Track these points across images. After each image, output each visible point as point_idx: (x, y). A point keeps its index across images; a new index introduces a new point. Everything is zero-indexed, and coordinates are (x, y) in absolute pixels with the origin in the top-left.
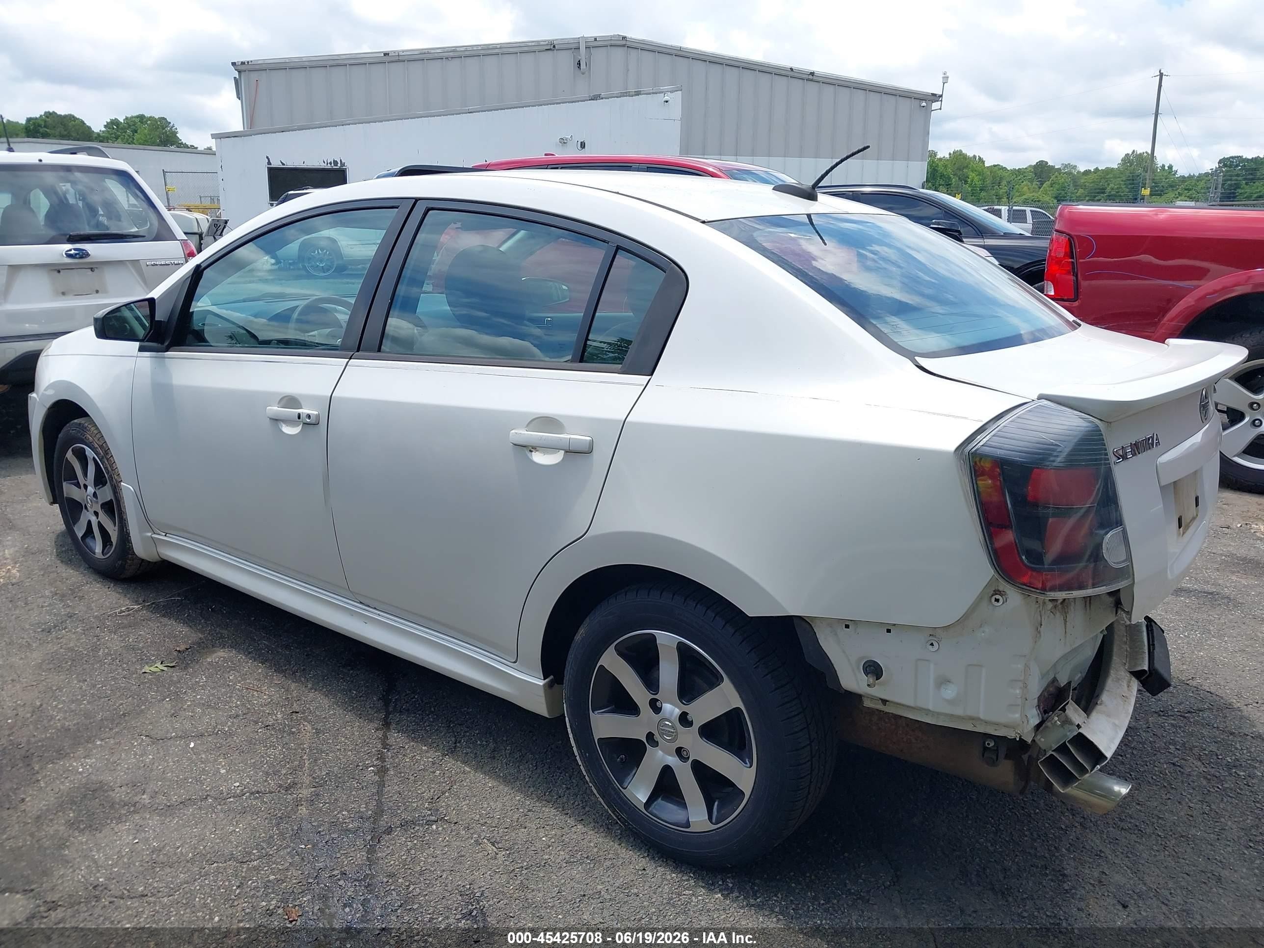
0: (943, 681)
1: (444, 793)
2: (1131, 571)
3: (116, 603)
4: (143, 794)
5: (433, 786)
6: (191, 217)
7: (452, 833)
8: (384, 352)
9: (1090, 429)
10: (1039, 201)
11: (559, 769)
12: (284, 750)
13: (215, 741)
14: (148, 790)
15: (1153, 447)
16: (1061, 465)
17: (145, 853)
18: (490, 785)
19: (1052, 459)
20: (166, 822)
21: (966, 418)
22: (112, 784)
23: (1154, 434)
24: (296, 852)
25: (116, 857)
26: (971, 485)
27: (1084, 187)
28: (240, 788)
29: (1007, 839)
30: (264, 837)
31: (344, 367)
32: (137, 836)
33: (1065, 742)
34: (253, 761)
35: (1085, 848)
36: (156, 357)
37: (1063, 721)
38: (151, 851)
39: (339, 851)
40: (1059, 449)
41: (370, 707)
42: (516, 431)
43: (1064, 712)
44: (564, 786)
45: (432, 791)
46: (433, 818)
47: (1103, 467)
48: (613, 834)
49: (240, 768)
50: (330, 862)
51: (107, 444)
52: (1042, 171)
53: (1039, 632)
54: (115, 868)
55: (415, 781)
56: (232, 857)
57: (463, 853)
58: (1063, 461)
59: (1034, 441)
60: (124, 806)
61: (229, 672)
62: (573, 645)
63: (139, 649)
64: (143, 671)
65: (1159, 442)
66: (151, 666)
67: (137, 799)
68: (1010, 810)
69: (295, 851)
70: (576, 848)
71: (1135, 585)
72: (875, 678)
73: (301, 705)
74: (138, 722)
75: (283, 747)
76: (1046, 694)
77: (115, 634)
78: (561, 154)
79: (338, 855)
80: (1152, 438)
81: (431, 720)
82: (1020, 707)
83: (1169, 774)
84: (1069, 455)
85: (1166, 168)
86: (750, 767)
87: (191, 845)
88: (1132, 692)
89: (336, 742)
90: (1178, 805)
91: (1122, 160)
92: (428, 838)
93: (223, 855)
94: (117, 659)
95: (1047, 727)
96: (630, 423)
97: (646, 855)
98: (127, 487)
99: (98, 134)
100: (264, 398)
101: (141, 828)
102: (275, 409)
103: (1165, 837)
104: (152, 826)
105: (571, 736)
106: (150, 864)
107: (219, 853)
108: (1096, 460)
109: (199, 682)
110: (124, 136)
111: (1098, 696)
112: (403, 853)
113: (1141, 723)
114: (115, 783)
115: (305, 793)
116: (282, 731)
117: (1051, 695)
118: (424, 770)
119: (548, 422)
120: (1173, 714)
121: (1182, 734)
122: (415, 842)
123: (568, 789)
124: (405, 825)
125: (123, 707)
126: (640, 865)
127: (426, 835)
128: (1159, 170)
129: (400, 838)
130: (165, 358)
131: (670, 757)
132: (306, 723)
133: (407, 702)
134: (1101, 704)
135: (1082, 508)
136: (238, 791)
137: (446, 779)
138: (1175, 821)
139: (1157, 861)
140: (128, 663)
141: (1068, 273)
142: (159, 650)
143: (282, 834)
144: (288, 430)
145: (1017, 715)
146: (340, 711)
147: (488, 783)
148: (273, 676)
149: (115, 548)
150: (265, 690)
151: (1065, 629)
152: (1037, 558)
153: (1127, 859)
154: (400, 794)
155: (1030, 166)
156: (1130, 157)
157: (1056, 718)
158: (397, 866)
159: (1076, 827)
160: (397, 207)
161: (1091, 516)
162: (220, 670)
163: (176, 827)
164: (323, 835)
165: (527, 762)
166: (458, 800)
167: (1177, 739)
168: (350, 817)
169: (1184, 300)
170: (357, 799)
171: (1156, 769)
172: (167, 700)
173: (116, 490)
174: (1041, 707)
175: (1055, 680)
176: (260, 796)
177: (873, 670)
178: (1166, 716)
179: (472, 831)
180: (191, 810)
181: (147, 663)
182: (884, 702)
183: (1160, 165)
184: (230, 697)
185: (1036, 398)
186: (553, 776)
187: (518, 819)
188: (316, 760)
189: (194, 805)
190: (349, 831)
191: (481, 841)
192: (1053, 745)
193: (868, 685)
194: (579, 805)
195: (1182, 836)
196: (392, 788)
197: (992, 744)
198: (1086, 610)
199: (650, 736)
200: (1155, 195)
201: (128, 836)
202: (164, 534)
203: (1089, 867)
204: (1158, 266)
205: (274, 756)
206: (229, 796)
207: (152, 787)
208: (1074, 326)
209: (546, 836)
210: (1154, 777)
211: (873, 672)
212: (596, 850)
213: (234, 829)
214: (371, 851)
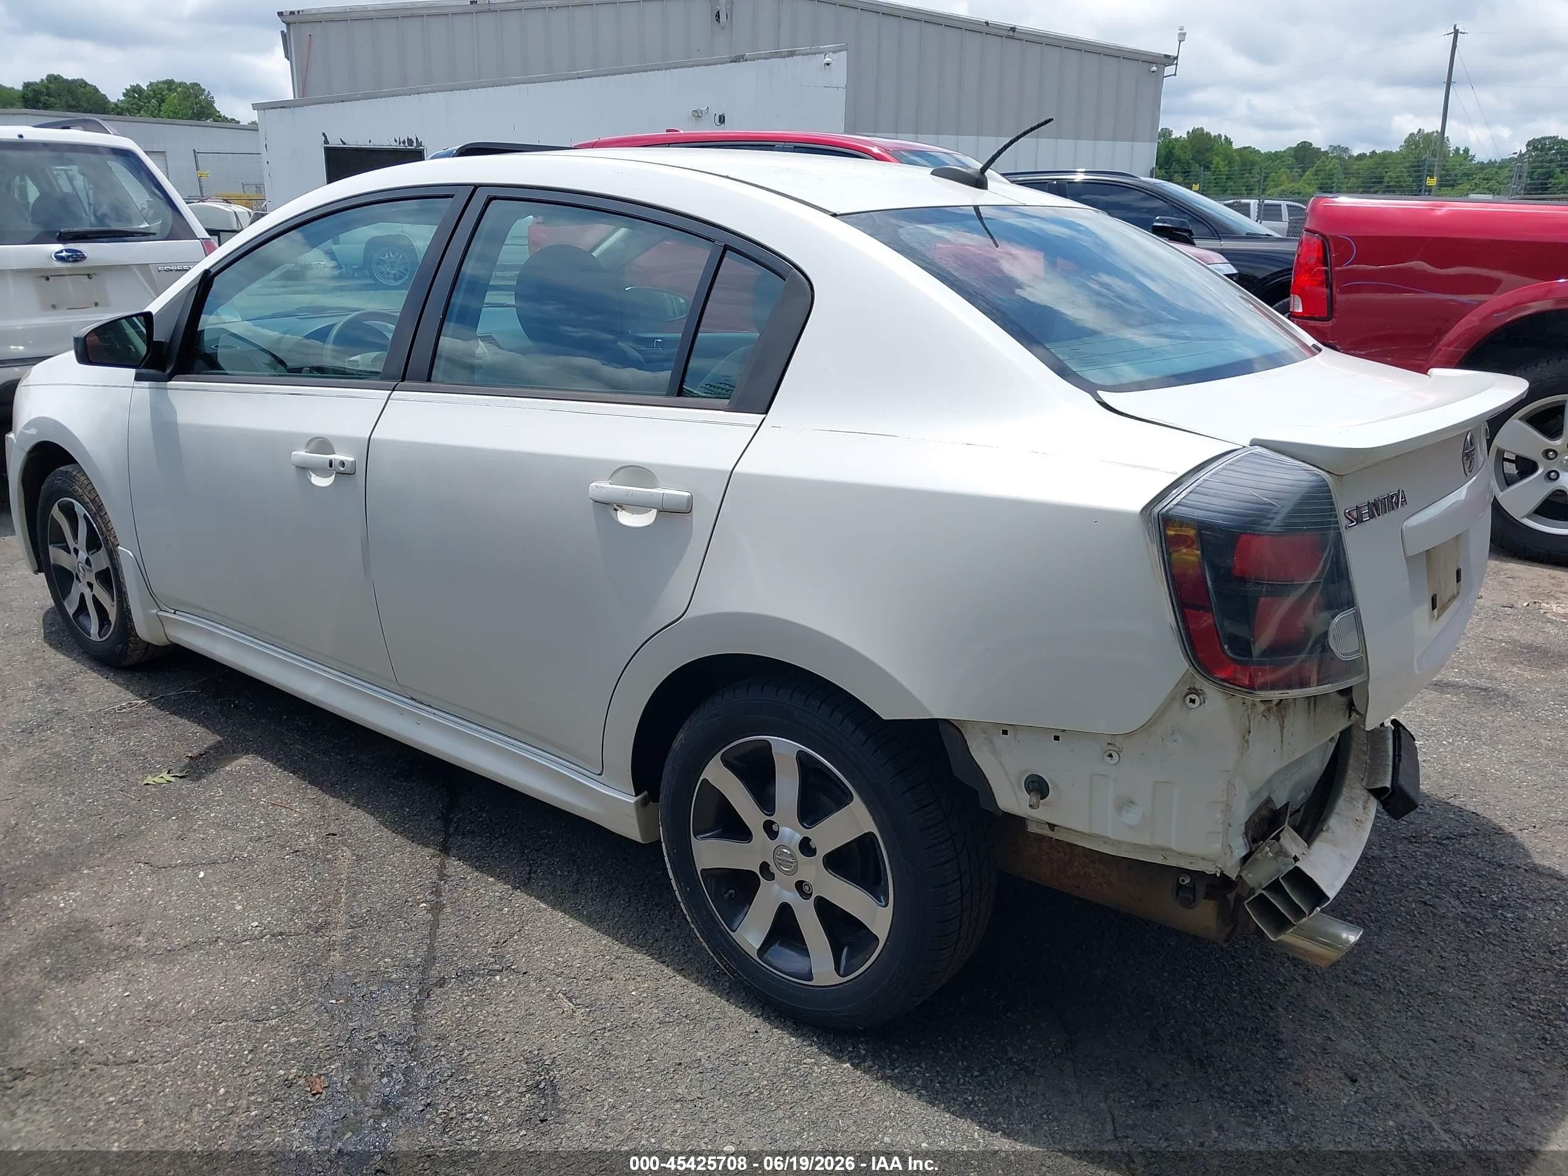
0: (1124, 804)
1: (512, 936)
2: (1365, 664)
3: (116, 697)
4: (138, 936)
5: (499, 927)
6: (228, 210)
7: (520, 986)
8: (434, 382)
9: (1316, 484)
10: (1299, 193)
11: (657, 906)
12: (316, 881)
13: (230, 870)
14: (145, 931)
15: (1398, 507)
16: (1278, 529)
17: (137, 1009)
18: (570, 926)
19: (1266, 521)
20: (165, 970)
21: (1157, 470)
22: (100, 923)
23: (1399, 491)
24: (325, 1008)
25: (101, 1013)
26: (1160, 555)
27: (1356, 175)
28: (259, 928)
29: (1211, 996)
30: (285, 989)
31: (385, 401)
32: (128, 987)
33: (1278, 878)
34: (276, 895)
35: (1307, 1007)
36: (157, 388)
37: (1277, 853)
38: (144, 1006)
39: (378, 1008)
40: (1276, 509)
41: (426, 829)
42: (597, 484)
43: (1278, 841)
44: (663, 927)
45: (498, 932)
46: (497, 967)
47: (1332, 532)
48: (720, 988)
49: (260, 904)
50: (367, 1020)
51: (99, 498)
52: (1304, 154)
53: (1247, 742)
54: (99, 1027)
55: (477, 921)
56: (245, 1015)
57: (532, 1011)
58: (1279, 524)
59: (1241, 499)
60: (115, 950)
61: (252, 784)
62: (671, 754)
63: (141, 755)
64: (146, 782)
65: (1405, 500)
66: (156, 776)
67: (130, 941)
68: (1217, 959)
69: (323, 1008)
70: (673, 1005)
71: (1370, 682)
72: (1039, 797)
73: (339, 825)
74: (135, 846)
75: (315, 878)
76: (1256, 819)
77: (112, 736)
78: (685, 130)
79: (377, 1012)
80: (1397, 495)
81: (501, 844)
82: (1221, 835)
83: (1418, 916)
84: (1289, 516)
85: (1461, 152)
86: (886, 906)
87: (194, 1000)
88: (1368, 815)
89: (381, 872)
90: (1427, 954)
91: (1405, 142)
92: (489, 992)
93: (234, 1011)
94: (113, 767)
95: (1256, 860)
96: (738, 474)
97: (759, 1013)
98: (125, 552)
99: (116, 105)
100: (290, 440)
101: (133, 978)
102: (301, 454)
103: (1408, 995)
104: (147, 975)
105: (668, 866)
106: (142, 1022)
107: (229, 1010)
108: (1322, 523)
109: (214, 797)
110: (148, 107)
111: (1325, 820)
112: (458, 1010)
113: (1386, 851)
114: (105, 921)
115: (340, 934)
116: (315, 858)
117: (1262, 819)
118: (488, 906)
119: (639, 473)
120: (1427, 841)
121: (1438, 866)
122: (473, 996)
123: (666, 930)
124: (463, 976)
125: (118, 828)
126: (752, 1026)
127: (488, 988)
128: (1451, 155)
129: (454, 992)
130: (166, 389)
131: (788, 893)
132: (345, 848)
133: (472, 822)
134: (1327, 830)
135: (1303, 584)
136: (256, 932)
137: (516, 919)
138: (1421, 974)
139: (1397, 1024)
140: (126, 773)
141: (1321, 284)
142: (166, 757)
143: (308, 986)
144: (319, 481)
145: (1218, 846)
146: (387, 833)
147: (568, 923)
148: (307, 789)
149: (114, 627)
150: (296, 806)
151: (1282, 737)
152: (1242, 647)
153: (1359, 1021)
154: (457, 937)
155: (1290, 148)
156: (1415, 137)
157: (1267, 849)
158: (449, 1026)
159: (1297, 981)
160: (451, 196)
161: (1317, 593)
162: (242, 781)
163: (177, 976)
164: (359, 987)
165: (617, 898)
166: (529, 945)
167: (1430, 871)
168: (395, 966)
169: (1465, 318)
170: (404, 943)
171: (1402, 909)
172: (174, 818)
173: (112, 555)
174: (1249, 835)
175: (1269, 800)
176: (284, 939)
177: (1038, 787)
178: (1419, 843)
179: (544, 983)
180: (196, 956)
181: (151, 773)
182: (1052, 827)
183: (1452, 148)
184: (252, 815)
185: (1248, 443)
186: (649, 914)
187: (603, 968)
188: (355, 895)
189: (201, 949)
190: (392, 982)
191: (555, 995)
192: (1263, 882)
193: (1030, 806)
194: (679, 950)
195: (1430, 994)
196: (448, 928)
197: (1187, 881)
198: (1310, 713)
199: (764, 867)
200: (1446, 186)
201: (117, 987)
202: (173, 611)
203: (1311, 1030)
204: (1435, 276)
205: (304, 889)
206: (245, 938)
207: (150, 927)
208: (1314, 351)
209: (637, 989)
210: (1399, 919)
211: (1036, 790)
212: (697, 1007)
213: (249, 979)
214: (418, 1007)
